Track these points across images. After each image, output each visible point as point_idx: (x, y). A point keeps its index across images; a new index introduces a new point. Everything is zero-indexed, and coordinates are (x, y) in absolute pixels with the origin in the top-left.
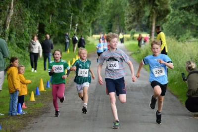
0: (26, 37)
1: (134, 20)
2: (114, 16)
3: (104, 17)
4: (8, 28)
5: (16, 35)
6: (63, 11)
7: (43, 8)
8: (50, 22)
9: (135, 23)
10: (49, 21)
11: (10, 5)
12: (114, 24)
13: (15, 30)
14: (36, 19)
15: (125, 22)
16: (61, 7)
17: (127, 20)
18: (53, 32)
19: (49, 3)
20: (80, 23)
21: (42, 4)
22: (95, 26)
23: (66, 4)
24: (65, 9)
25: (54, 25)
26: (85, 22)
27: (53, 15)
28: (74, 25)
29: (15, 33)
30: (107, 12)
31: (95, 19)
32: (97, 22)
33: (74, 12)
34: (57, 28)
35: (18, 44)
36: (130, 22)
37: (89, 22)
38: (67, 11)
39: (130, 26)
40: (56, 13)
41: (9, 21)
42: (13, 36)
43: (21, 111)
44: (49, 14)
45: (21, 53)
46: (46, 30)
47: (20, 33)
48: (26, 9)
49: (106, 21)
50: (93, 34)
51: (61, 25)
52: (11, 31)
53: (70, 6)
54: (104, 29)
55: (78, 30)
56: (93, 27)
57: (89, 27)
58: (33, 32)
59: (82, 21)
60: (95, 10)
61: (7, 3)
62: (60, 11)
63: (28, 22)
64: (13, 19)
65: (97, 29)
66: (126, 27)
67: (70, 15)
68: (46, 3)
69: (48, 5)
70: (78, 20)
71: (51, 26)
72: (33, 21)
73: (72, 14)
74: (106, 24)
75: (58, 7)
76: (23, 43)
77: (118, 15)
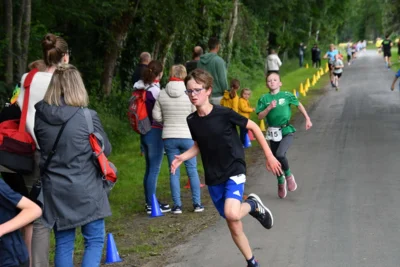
0: (254, 52)
1: (395, 20)
2: (368, 18)
3: (354, 20)
4: (231, 41)
5: (241, 50)
6: (300, 14)
7: (274, 13)
8: (283, 31)
9: (396, 25)
10: (281, 29)
11: (233, 13)
12: (368, 28)
13: (240, 43)
14: (266, 28)
15: (383, 23)
16: (298, 10)
17: (385, 21)
18: (287, 44)
19: (282, 6)
20: (323, 29)
21: (273, 8)
22: (343, 32)
23: (303, 6)
24: (302, 12)
25: (288, 35)
26: (329, 28)
27: (287, 21)
28: (314, 32)
29: (240, 47)
30: (358, 12)
31: (341, 23)
32: (346, 26)
33: (314, 15)
34: (292, 38)
35: (244, 62)
36: (390, 24)
37: (334, 27)
38: (305, 15)
39: (389, 29)
40: (291, 18)
41: (232, 33)
42: (238, 51)
43: (250, 143)
44: (282, 21)
45: (247, 72)
46: (278, 41)
47: (246, 48)
48: (253, 17)
49: (356, 25)
50: (339, 42)
51: (298, 34)
52: (235, 46)
53: (309, 8)
54: (353, 35)
55: (319, 39)
56: (339, 32)
57: (334, 34)
58: (262, 45)
59: (325, 26)
60: (342, 10)
61: (229, 11)
62: (295, 16)
63: (256, 32)
64: (237, 31)
65: (345, 36)
66: (385, 31)
67: (309, 20)
68: (278, 6)
69: (280, 9)
70: (319, 26)
71: (285, 35)
72: (262, 31)
73: (312, 18)
74: (356, 27)
75: (293, 11)
76: (250, 60)
77: (373, 15)
